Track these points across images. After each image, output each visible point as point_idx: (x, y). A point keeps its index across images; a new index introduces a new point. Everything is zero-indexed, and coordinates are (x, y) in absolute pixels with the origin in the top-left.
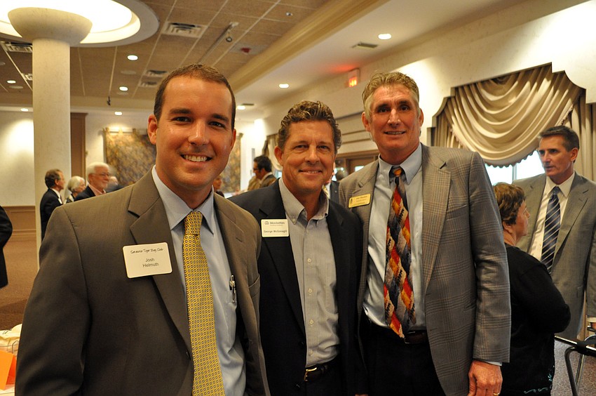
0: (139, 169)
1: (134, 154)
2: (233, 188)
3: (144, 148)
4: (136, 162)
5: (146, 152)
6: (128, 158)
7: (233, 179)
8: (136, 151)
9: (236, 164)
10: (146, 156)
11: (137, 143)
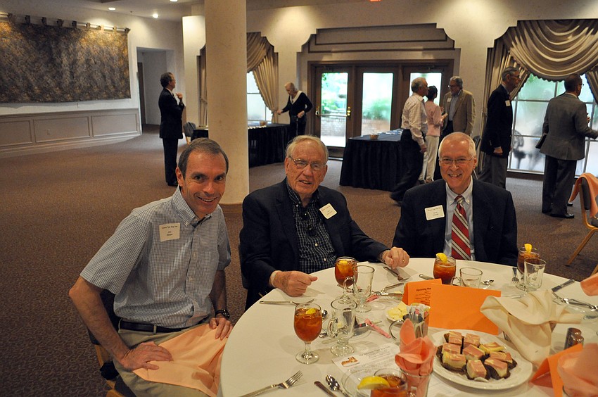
0: (22, 69)
1: (12, 48)
2: (123, 93)
3: (24, 42)
4: (16, 58)
5: (27, 46)
6: (6, 54)
7: (123, 82)
8: (15, 43)
9: (124, 65)
10: (27, 51)
11: (16, 34)
